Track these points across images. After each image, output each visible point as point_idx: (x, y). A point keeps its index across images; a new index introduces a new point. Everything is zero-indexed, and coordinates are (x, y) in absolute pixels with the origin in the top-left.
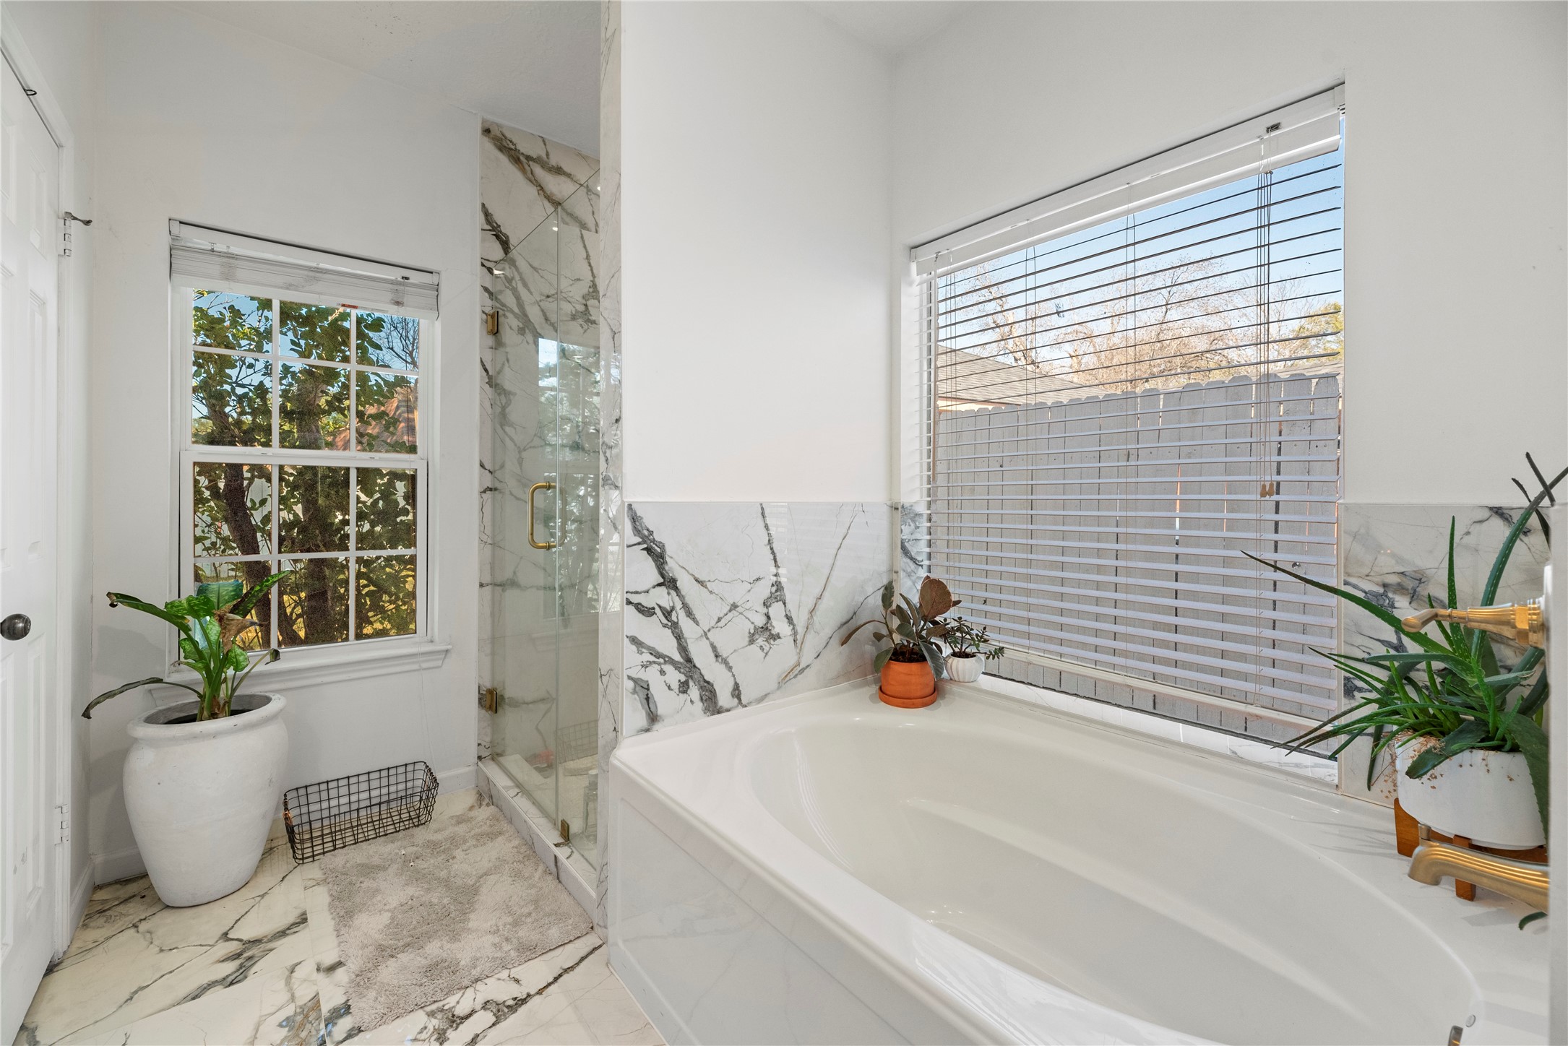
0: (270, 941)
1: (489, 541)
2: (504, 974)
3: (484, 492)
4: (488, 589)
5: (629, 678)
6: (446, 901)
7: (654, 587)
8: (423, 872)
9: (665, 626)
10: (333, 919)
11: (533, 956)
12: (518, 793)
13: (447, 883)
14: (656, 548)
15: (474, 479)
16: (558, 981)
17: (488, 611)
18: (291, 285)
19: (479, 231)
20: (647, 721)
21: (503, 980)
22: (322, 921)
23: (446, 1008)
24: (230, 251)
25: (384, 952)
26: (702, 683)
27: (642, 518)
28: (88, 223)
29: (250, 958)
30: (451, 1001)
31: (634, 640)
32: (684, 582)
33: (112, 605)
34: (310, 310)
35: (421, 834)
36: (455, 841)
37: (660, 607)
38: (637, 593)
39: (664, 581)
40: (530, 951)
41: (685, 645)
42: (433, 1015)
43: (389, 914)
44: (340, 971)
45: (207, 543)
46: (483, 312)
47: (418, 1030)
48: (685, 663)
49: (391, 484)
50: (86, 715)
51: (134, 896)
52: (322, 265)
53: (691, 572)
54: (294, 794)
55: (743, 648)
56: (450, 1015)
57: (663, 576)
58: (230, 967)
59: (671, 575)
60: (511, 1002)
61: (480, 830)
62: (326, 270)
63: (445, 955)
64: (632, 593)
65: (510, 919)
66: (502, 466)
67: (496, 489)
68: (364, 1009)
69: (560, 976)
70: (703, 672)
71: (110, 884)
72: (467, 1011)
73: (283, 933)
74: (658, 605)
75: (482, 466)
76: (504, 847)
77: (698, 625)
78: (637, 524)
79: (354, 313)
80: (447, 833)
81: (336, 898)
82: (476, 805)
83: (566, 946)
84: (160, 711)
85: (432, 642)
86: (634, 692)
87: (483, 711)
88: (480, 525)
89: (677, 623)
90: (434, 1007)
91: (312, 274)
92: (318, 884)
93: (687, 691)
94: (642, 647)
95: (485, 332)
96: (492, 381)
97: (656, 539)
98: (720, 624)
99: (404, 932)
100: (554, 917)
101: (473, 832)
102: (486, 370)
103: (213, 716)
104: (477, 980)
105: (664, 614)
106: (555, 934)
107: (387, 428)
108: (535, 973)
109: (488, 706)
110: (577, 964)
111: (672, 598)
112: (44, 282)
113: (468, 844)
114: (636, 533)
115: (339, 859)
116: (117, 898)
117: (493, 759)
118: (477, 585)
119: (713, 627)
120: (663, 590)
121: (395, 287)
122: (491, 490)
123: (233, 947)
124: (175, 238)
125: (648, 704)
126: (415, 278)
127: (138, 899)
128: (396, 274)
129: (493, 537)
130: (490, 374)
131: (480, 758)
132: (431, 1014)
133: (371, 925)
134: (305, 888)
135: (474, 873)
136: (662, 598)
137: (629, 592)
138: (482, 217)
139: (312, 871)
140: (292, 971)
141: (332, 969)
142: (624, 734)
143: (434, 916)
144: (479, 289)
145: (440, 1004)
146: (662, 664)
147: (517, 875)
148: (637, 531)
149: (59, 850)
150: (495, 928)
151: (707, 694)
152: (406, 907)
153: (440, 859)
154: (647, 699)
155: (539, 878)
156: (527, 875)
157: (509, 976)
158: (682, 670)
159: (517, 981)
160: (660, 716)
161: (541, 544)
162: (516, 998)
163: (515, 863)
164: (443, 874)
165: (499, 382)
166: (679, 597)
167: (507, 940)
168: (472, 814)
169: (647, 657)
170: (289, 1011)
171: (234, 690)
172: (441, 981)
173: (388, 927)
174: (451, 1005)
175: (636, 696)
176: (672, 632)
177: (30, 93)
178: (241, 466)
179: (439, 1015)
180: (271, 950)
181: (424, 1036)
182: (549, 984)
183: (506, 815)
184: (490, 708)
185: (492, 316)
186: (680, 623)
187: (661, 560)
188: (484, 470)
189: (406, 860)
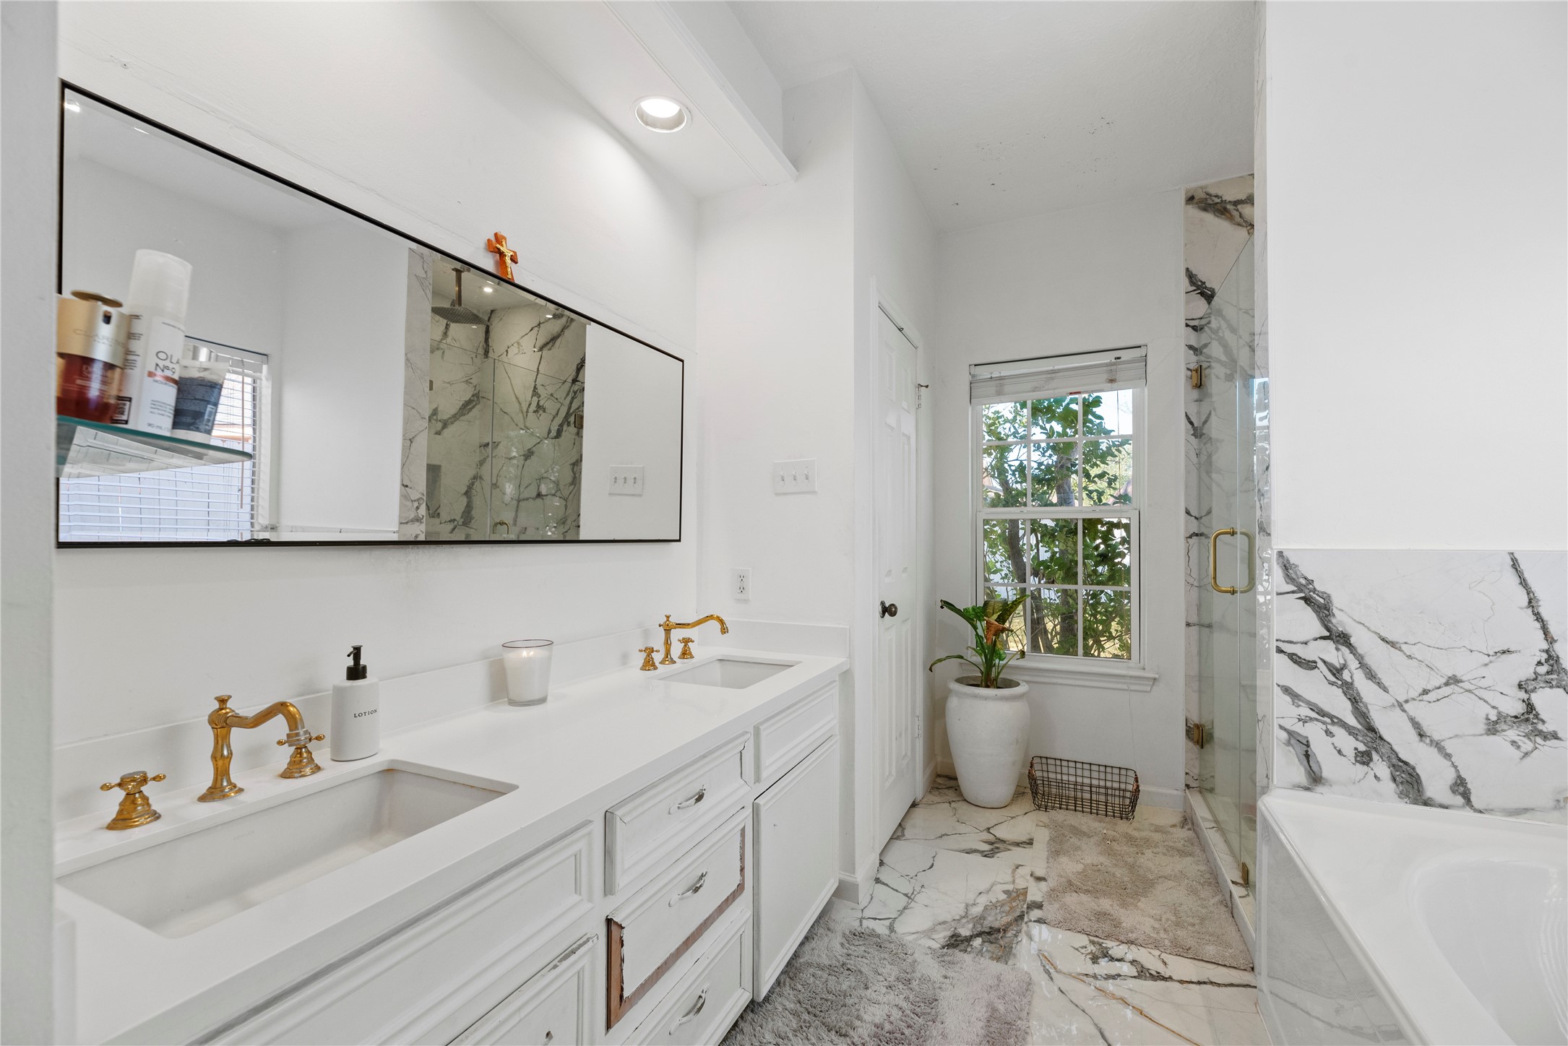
0: (1009, 844)
1: (1196, 584)
2: (1157, 953)
3: (1190, 537)
4: (1194, 630)
5: (1281, 727)
6: (1126, 879)
7: (1316, 639)
8: (1116, 851)
9: (1332, 684)
10: (1048, 851)
11: (1185, 955)
12: (1213, 827)
13: (1132, 868)
14: (1318, 598)
15: (1180, 525)
16: (1202, 985)
17: (1195, 650)
18: (1036, 388)
19: (1183, 294)
20: (1308, 779)
21: (1154, 956)
22: (1041, 847)
23: (1104, 945)
24: (1002, 375)
25: (1070, 886)
26: (1395, 761)
27: (1297, 566)
28: (927, 387)
29: (997, 848)
30: (1108, 943)
31: (1287, 690)
32: (1360, 638)
33: (942, 607)
34: (1050, 402)
35: (1123, 826)
36: (1147, 842)
37: (1324, 662)
38: (1291, 642)
39: (1331, 634)
40: (1183, 951)
41: (1365, 710)
42: (1093, 944)
43: (1083, 866)
44: (1043, 883)
45: (1003, 573)
46: (1188, 369)
47: (1081, 946)
48: (1365, 731)
49: (1109, 532)
50: (931, 669)
51: (952, 787)
52: (1056, 367)
53: (1373, 629)
54: (1039, 760)
55: (1474, 735)
56: (1105, 951)
57: (1328, 629)
58: (986, 847)
59: (1340, 629)
60: (1154, 973)
61: (1173, 845)
62: (1059, 370)
63: (1112, 912)
64: (1284, 641)
65: (1174, 918)
66: (1209, 512)
67: (1202, 535)
68: (1050, 911)
69: (1205, 983)
70: (1395, 747)
71: (944, 776)
72: (1119, 956)
73: (1017, 844)
74: (1321, 659)
75: (1188, 513)
76: (1190, 866)
77: (1388, 693)
78: (1291, 571)
79: (1080, 397)
80: (1144, 834)
81: (1052, 839)
82: (1178, 825)
83: (1220, 967)
84: (964, 677)
85: (1144, 669)
86: (1288, 743)
87: (1191, 744)
88: (1186, 569)
89: (1352, 684)
90: (1096, 939)
91: (1049, 376)
92: (1045, 826)
93: (1369, 763)
94: (1300, 700)
95: (1190, 388)
96: (1197, 431)
97: (1318, 588)
98: (1425, 697)
99: (1089, 883)
100: (1215, 939)
101: (1166, 843)
102: (1191, 423)
103: (987, 686)
104: (1132, 943)
105: (1330, 671)
106: (1210, 950)
107: (1110, 484)
108: (1181, 967)
109: (1195, 740)
110: (1226, 985)
111: (1343, 655)
112: (908, 426)
113: (1158, 849)
114: (1288, 581)
115: (1059, 816)
116: (945, 785)
117: (1201, 792)
118: (1184, 624)
119: (1414, 699)
120: (1330, 645)
121: (1109, 368)
122: (1197, 535)
123: (991, 838)
124: (973, 376)
125: (1308, 762)
126: (1125, 355)
127: (954, 789)
128: (1108, 358)
129: (1200, 580)
130: (1195, 425)
131: (1188, 786)
132: (1093, 942)
133: (1070, 866)
134: (1037, 825)
135: (1156, 872)
136: (1330, 652)
137: (1281, 641)
138: (1187, 281)
139: (1043, 816)
140: (1017, 868)
141: (1039, 879)
142: (1275, 783)
143: (1113, 884)
144: (1183, 349)
145: (1101, 941)
146: (1329, 724)
147: (1193, 891)
148: (1289, 578)
149: (917, 740)
150: (1158, 917)
151: (1404, 776)
152: (1096, 868)
153: (1131, 850)
154: (1307, 756)
155: (1213, 904)
156: (1202, 896)
157: (1159, 956)
158: (1360, 738)
159: (1165, 963)
160: (1324, 779)
161: (1223, 589)
162: (1159, 973)
163: (1194, 882)
164: (1130, 860)
165: (1204, 432)
166: (1354, 655)
167: (1165, 930)
168: (1174, 830)
169: (1305, 711)
170: (1010, 887)
171: (999, 673)
172: (1104, 926)
173: (1079, 873)
174: (1108, 946)
175: (1291, 748)
176: (1343, 692)
177: (901, 330)
178: (1017, 520)
179: (1098, 947)
180: (1009, 850)
181: (1083, 951)
182: (1192, 983)
183: (1199, 840)
184: (1198, 742)
185: (1196, 371)
186: (1356, 684)
187: (1326, 612)
188: (1189, 517)
189: (1105, 838)
